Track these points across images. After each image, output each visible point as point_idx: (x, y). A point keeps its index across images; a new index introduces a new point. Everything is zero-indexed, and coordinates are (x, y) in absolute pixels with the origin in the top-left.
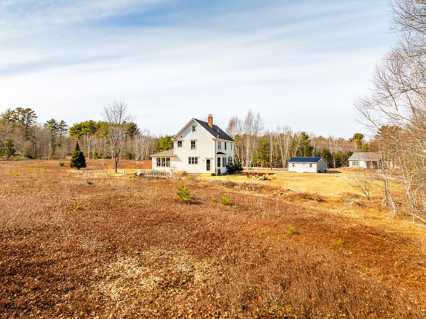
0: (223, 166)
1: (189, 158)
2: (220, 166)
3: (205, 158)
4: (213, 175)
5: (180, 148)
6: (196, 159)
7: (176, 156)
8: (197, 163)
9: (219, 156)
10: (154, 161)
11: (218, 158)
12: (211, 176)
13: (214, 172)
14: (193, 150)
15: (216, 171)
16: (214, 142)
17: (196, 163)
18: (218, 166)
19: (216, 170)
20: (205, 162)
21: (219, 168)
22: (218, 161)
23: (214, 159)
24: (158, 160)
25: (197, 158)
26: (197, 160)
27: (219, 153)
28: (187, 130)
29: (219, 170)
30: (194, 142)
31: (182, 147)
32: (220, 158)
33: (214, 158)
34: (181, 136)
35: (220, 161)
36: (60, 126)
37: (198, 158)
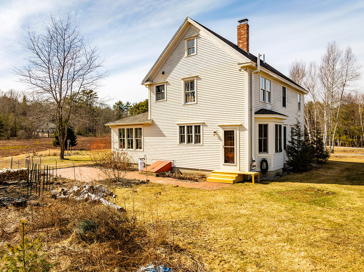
0: (277, 151)
1: (181, 127)
2: (266, 150)
3: (220, 126)
4: (244, 179)
5: (161, 103)
6: (198, 128)
7: (152, 124)
8: (200, 142)
9: (264, 119)
10: (115, 137)
11: (260, 126)
12: (234, 182)
13: (246, 171)
14: (191, 106)
15: (251, 168)
16: (246, 75)
17: (196, 142)
18: (260, 150)
19: (254, 164)
20: (219, 138)
21: (264, 155)
22: (260, 135)
23: (244, 129)
24: (121, 133)
25: (199, 126)
26: (199, 132)
27: (262, 111)
28: (175, 55)
29: (264, 161)
30: (192, 83)
31: (165, 99)
32: (266, 126)
33: (247, 126)
34: (163, 73)
35: (266, 135)
36: (126, 107)
37: (201, 127)
